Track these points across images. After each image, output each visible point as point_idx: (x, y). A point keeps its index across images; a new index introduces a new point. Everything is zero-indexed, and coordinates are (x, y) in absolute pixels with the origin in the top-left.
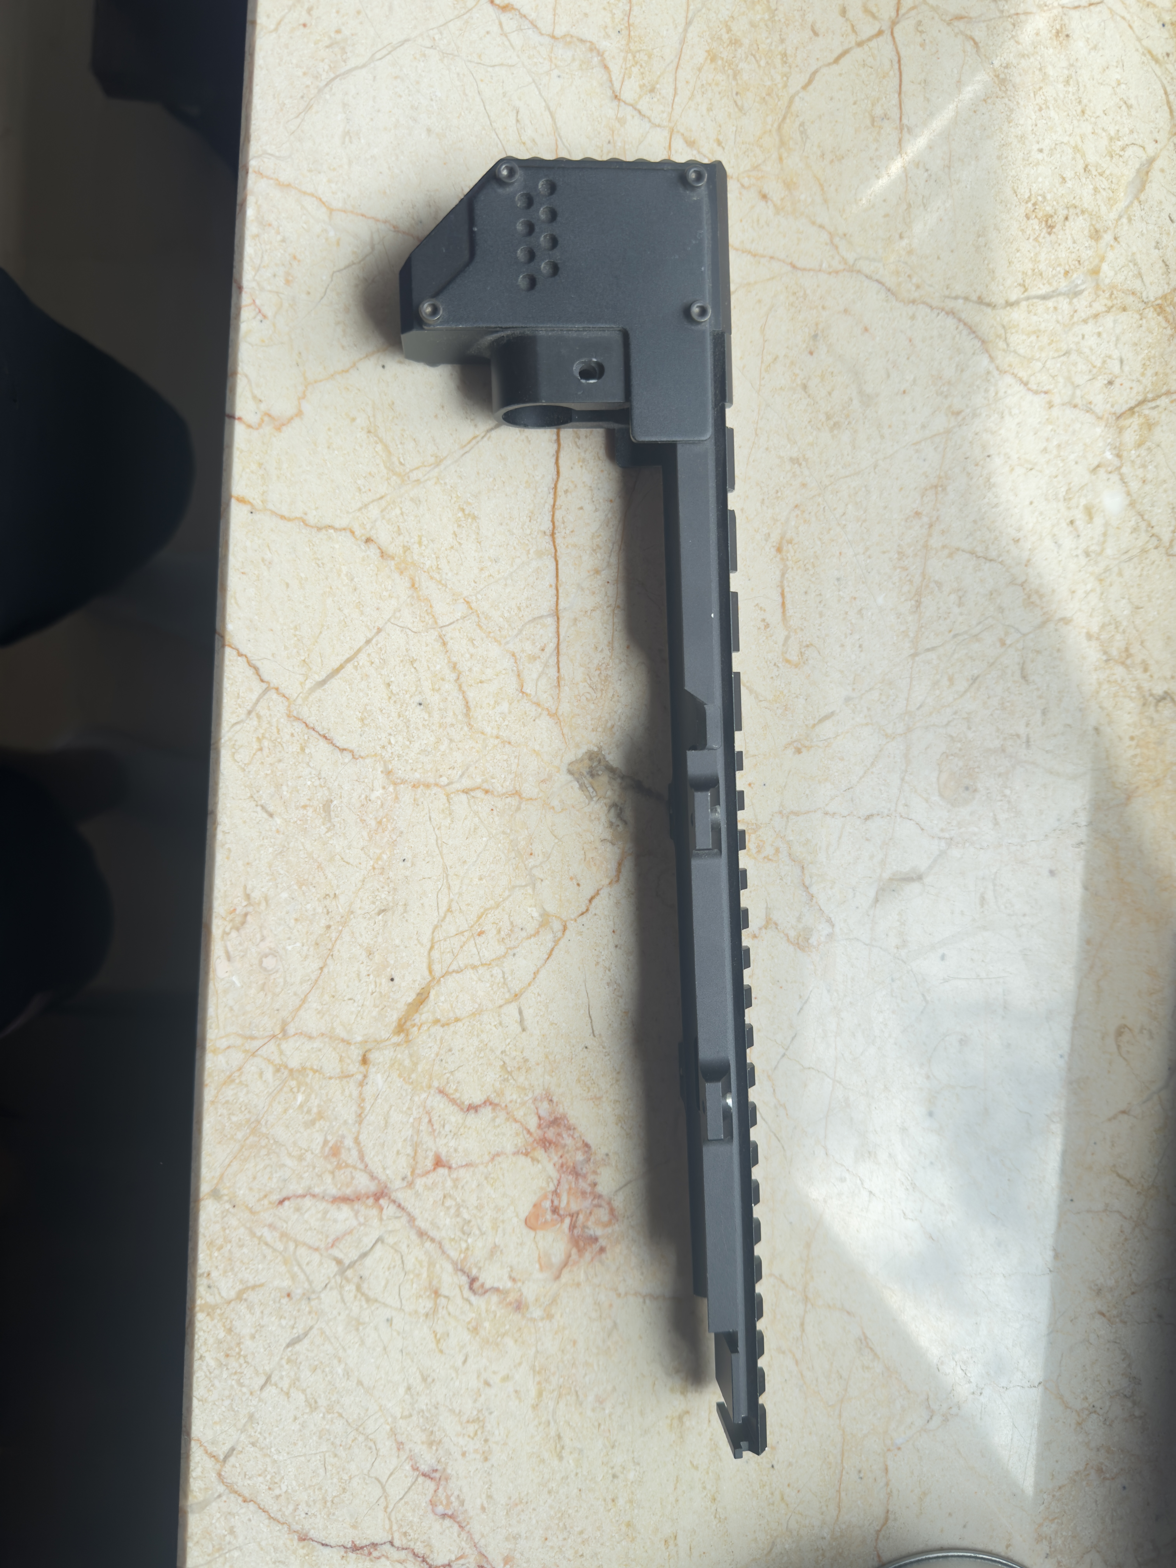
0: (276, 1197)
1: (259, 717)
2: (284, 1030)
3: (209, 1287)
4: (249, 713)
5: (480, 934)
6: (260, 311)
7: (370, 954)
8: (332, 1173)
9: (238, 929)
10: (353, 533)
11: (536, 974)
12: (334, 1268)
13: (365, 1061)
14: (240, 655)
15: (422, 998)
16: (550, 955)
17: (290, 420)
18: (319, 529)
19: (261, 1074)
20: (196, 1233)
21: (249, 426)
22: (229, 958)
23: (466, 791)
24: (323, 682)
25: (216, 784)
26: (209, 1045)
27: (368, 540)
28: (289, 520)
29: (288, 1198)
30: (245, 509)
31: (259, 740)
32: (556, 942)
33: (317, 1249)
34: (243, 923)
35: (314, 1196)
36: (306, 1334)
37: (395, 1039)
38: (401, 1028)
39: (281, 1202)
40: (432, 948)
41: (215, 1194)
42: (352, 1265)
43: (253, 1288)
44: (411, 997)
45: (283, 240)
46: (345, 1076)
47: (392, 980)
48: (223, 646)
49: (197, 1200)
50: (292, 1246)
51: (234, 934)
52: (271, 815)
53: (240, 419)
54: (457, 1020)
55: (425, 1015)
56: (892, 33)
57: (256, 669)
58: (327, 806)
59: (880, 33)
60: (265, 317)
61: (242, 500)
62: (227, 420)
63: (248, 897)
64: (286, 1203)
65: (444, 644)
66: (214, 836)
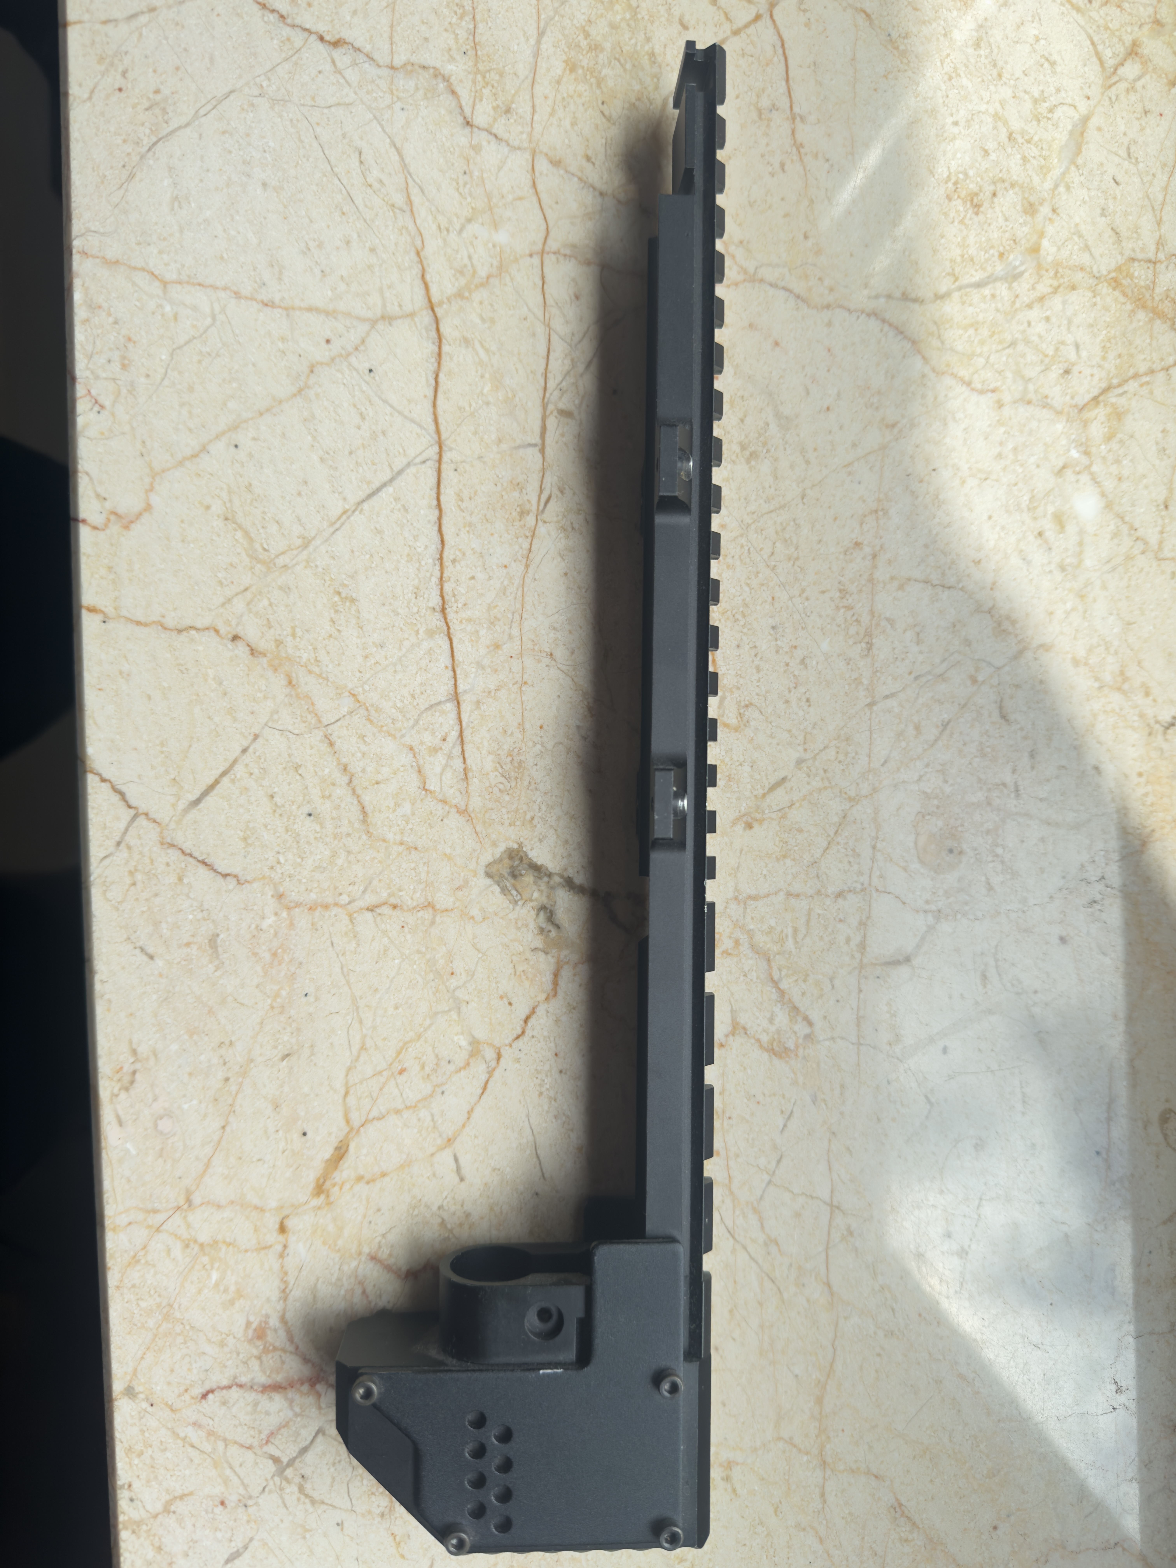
0: (198, 1391)
1: (129, 848)
2: (189, 1201)
3: (132, 1500)
4: (119, 844)
5: (401, 1072)
6: (96, 402)
7: (276, 1106)
8: (259, 1358)
9: (127, 1089)
10: (217, 631)
11: (470, 1112)
12: (271, 1467)
13: (282, 1229)
14: (103, 780)
15: (340, 1153)
16: (485, 1089)
17: (139, 515)
18: (180, 631)
19: (169, 1251)
20: (112, 1438)
21: (95, 528)
22: (120, 1123)
23: (371, 909)
24: (197, 802)
25: (90, 927)
26: (108, 1222)
27: (235, 638)
28: (146, 625)
29: (212, 1391)
30: (98, 618)
31: (131, 873)
32: (491, 1073)
33: (249, 1448)
34: (132, 1082)
35: (241, 1386)
36: (246, 1548)
37: (316, 1202)
38: (320, 1189)
39: (204, 1396)
40: (346, 1094)
41: (130, 1392)
42: (291, 1463)
43: (182, 1497)
44: (328, 1153)
45: (116, 323)
46: (264, 1248)
47: (305, 1134)
48: (85, 772)
49: (111, 1401)
50: (221, 1445)
51: (123, 1095)
52: (151, 957)
53: (84, 521)
54: (384, 1175)
55: (346, 1171)
56: (771, 16)
57: (122, 794)
58: (213, 941)
59: (758, 17)
60: (102, 407)
61: (92, 610)
62: (72, 523)
63: (134, 1052)
64: (210, 1396)
65: (331, 744)
66: (92, 986)
